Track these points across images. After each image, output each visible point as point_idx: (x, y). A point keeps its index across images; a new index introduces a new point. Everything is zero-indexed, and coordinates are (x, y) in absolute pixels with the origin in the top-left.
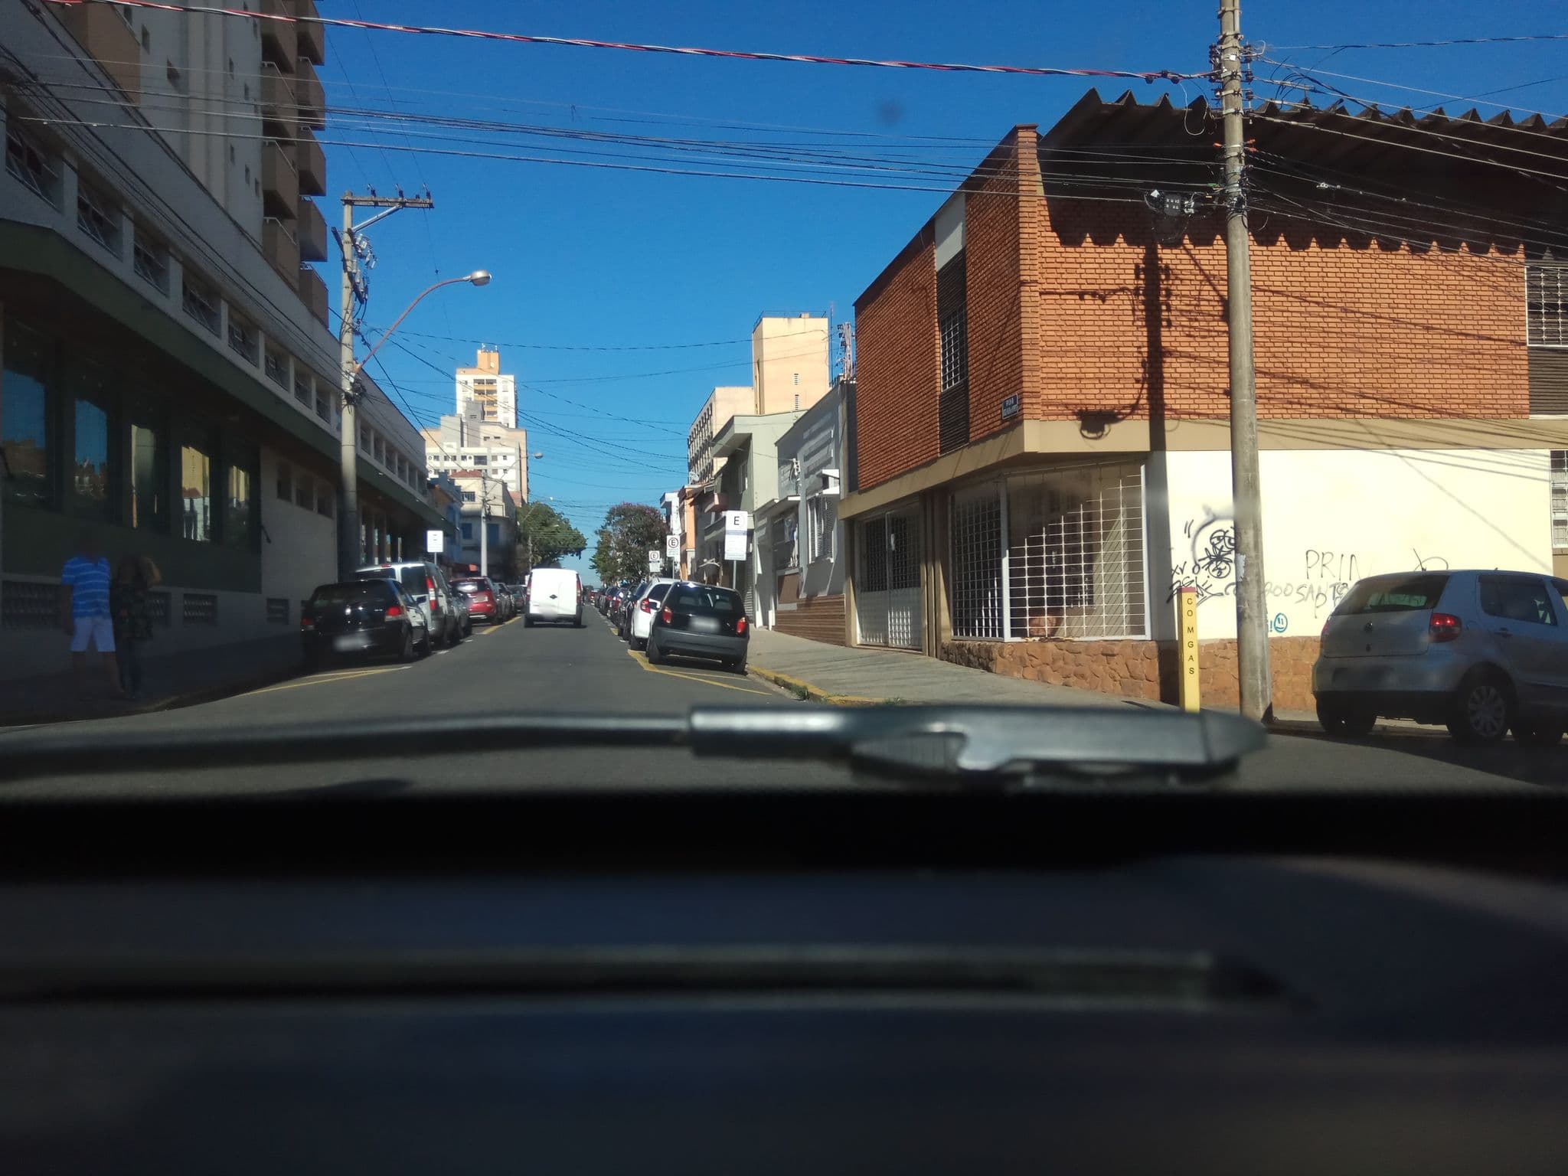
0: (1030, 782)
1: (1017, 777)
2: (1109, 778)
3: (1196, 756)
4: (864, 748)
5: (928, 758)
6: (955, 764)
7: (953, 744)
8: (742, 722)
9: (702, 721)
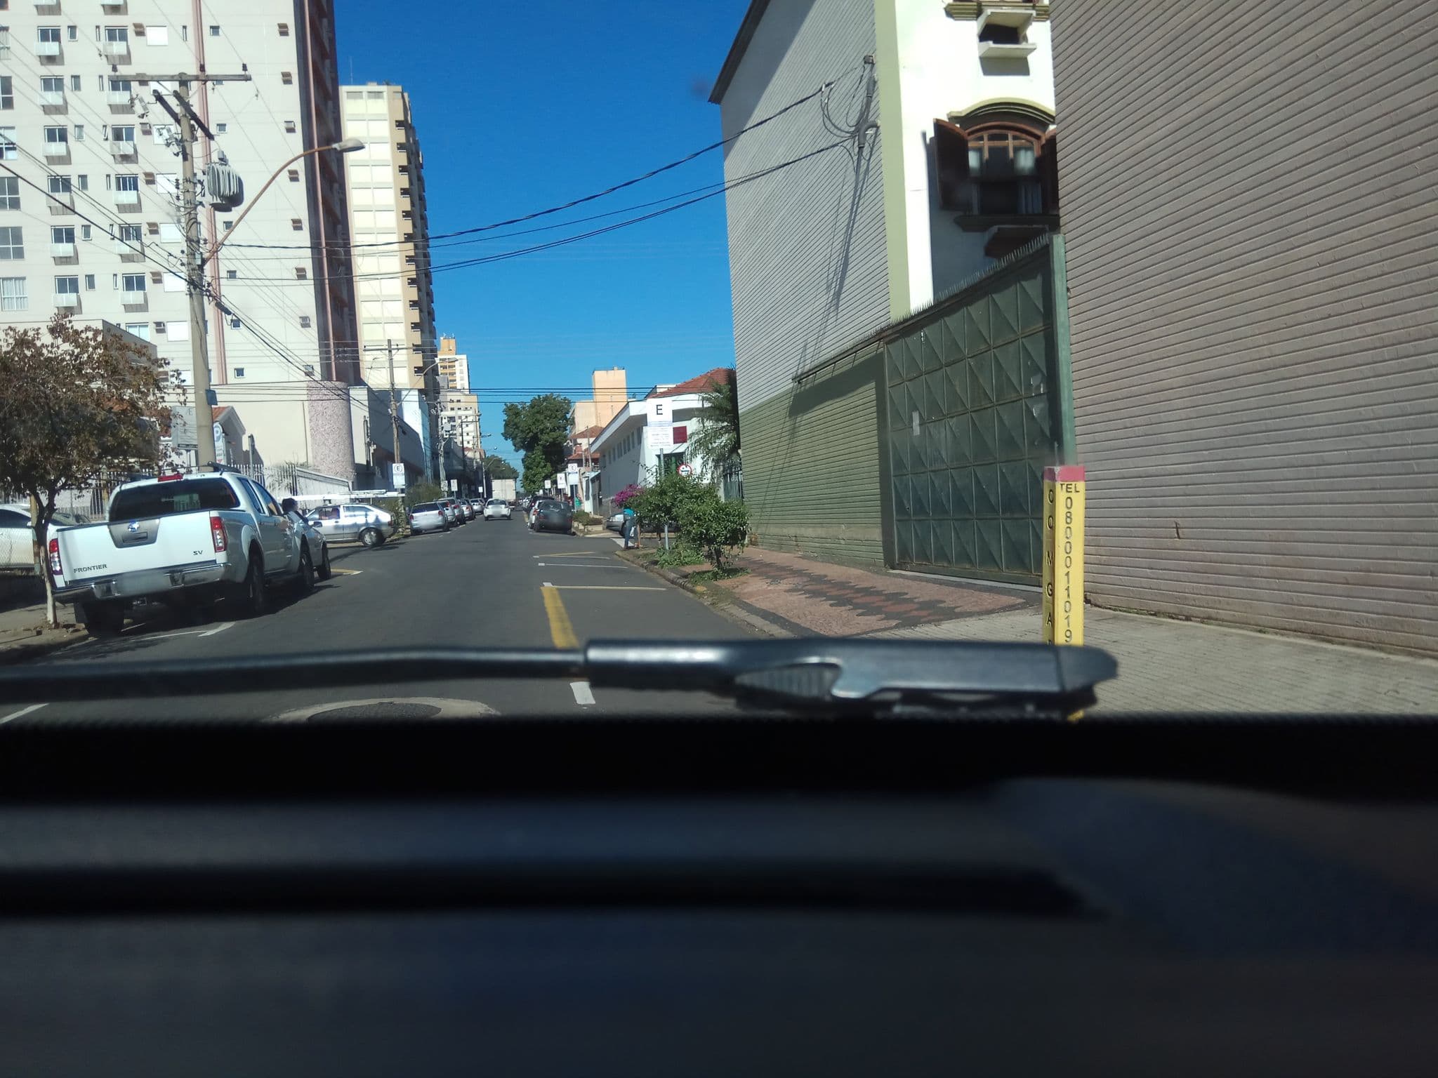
0: (897, 709)
1: (888, 705)
2: (973, 706)
3: (1051, 687)
4: (745, 679)
5: (804, 688)
6: (829, 692)
7: (828, 675)
8: (633, 655)
9: (595, 654)
